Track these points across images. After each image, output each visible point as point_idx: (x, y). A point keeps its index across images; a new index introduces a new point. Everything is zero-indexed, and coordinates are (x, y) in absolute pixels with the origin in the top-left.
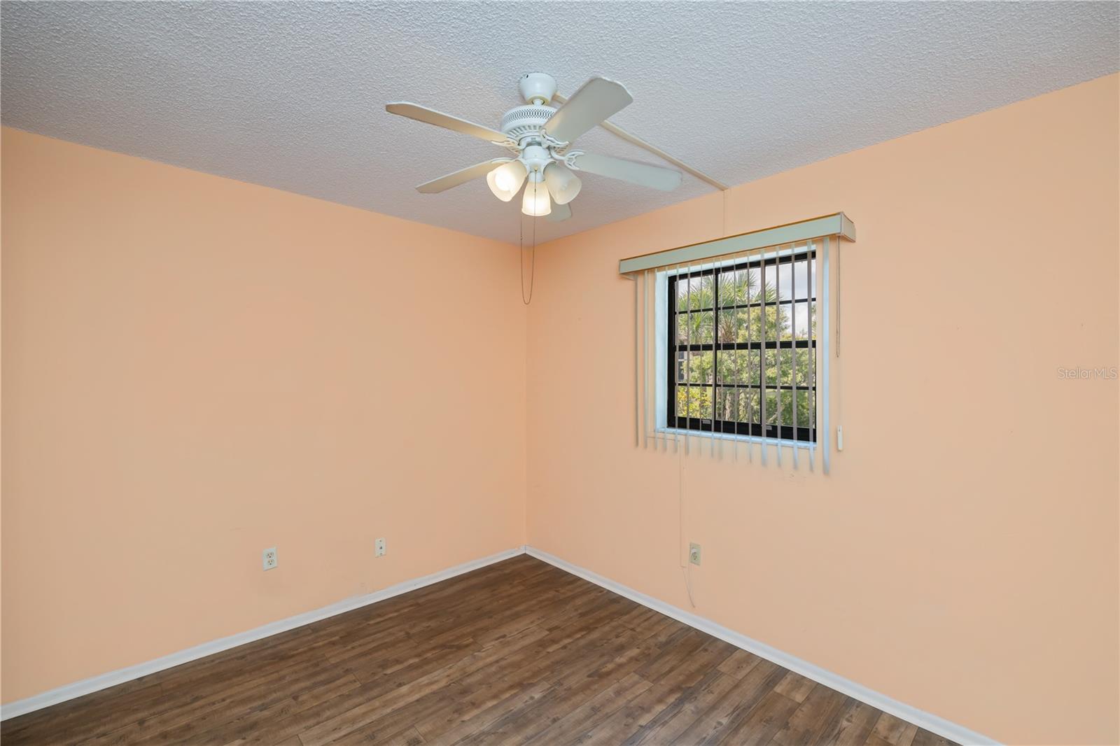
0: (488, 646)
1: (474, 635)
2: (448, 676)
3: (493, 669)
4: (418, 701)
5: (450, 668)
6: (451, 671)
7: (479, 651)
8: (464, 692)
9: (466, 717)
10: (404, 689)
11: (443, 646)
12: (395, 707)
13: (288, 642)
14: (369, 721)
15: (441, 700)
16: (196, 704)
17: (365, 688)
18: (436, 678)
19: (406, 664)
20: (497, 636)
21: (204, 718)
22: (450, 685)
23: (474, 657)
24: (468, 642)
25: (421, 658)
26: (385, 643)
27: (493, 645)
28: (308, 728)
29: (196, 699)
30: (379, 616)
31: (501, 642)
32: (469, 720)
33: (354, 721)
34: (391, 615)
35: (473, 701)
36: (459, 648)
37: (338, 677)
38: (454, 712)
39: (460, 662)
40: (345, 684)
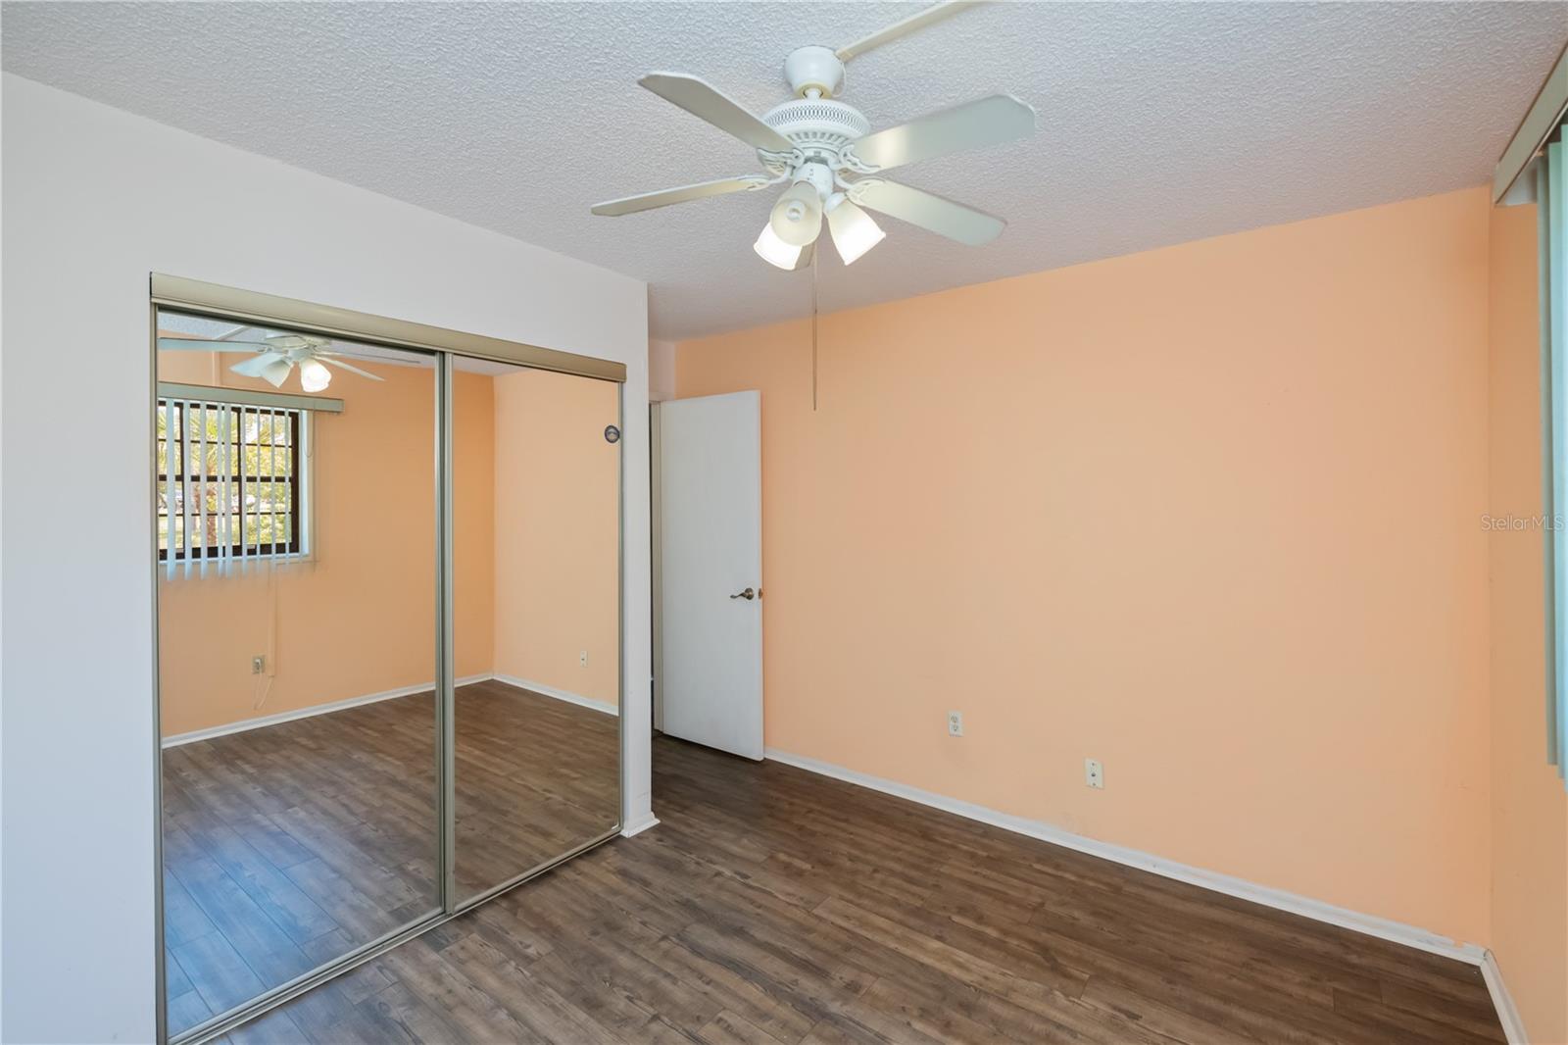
0: (1088, 1002)
1: (1101, 976)
2: (986, 978)
3: (1038, 1027)
4: (922, 964)
5: (1004, 974)
6: (998, 977)
7: (1067, 996)
8: (967, 1008)
9: (918, 1026)
10: (936, 945)
11: (1044, 949)
12: (902, 949)
13: (950, 826)
14: (869, 936)
15: (935, 986)
16: (843, 825)
17: (916, 912)
18: (973, 967)
19: (981, 928)
20: (1125, 1006)
21: (826, 835)
22: (969, 986)
23: (1050, 991)
24: (1076, 973)
25: (1003, 938)
26: (1006, 894)
27: (1096, 1009)
28: (842, 898)
29: (846, 821)
30: (1057, 867)
31: (1114, 1017)
32: (915, 1030)
33: (863, 924)
34: (1067, 876)
35: (953, 1023)
36: (1057, 970)
37: (924, 885)
38: (921, 1009)
39: (1024, 981)
40: (914, 894)
